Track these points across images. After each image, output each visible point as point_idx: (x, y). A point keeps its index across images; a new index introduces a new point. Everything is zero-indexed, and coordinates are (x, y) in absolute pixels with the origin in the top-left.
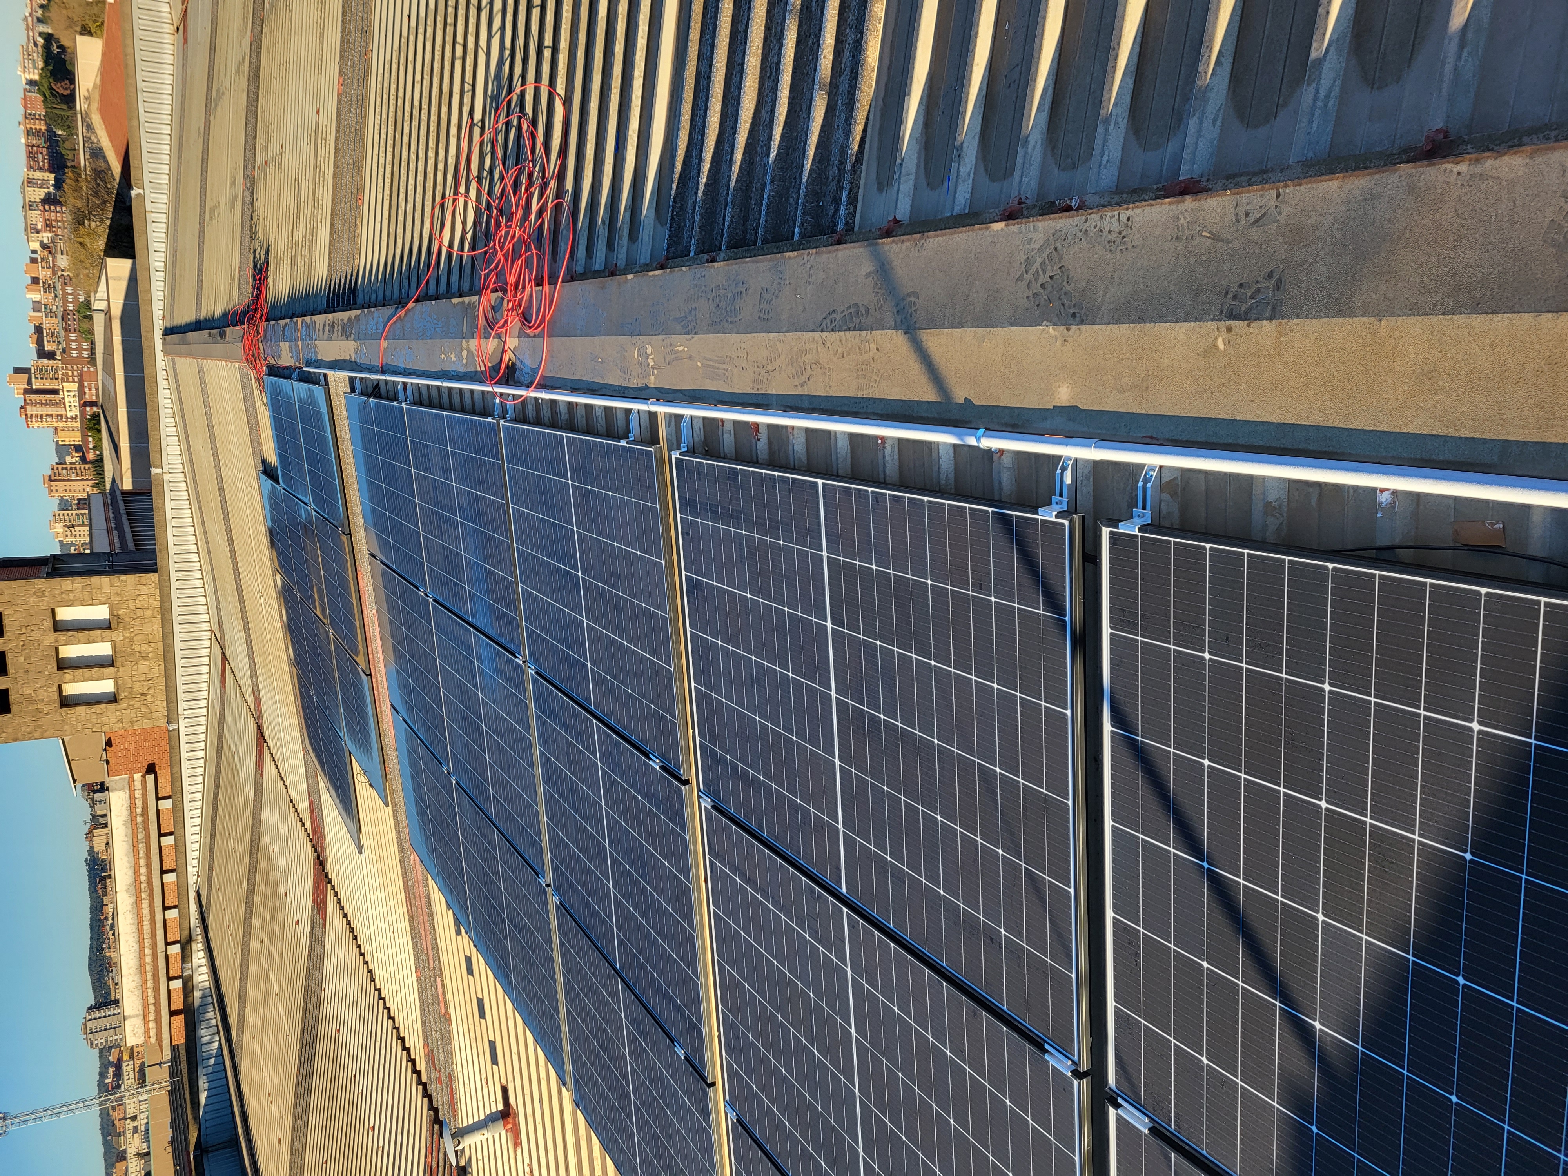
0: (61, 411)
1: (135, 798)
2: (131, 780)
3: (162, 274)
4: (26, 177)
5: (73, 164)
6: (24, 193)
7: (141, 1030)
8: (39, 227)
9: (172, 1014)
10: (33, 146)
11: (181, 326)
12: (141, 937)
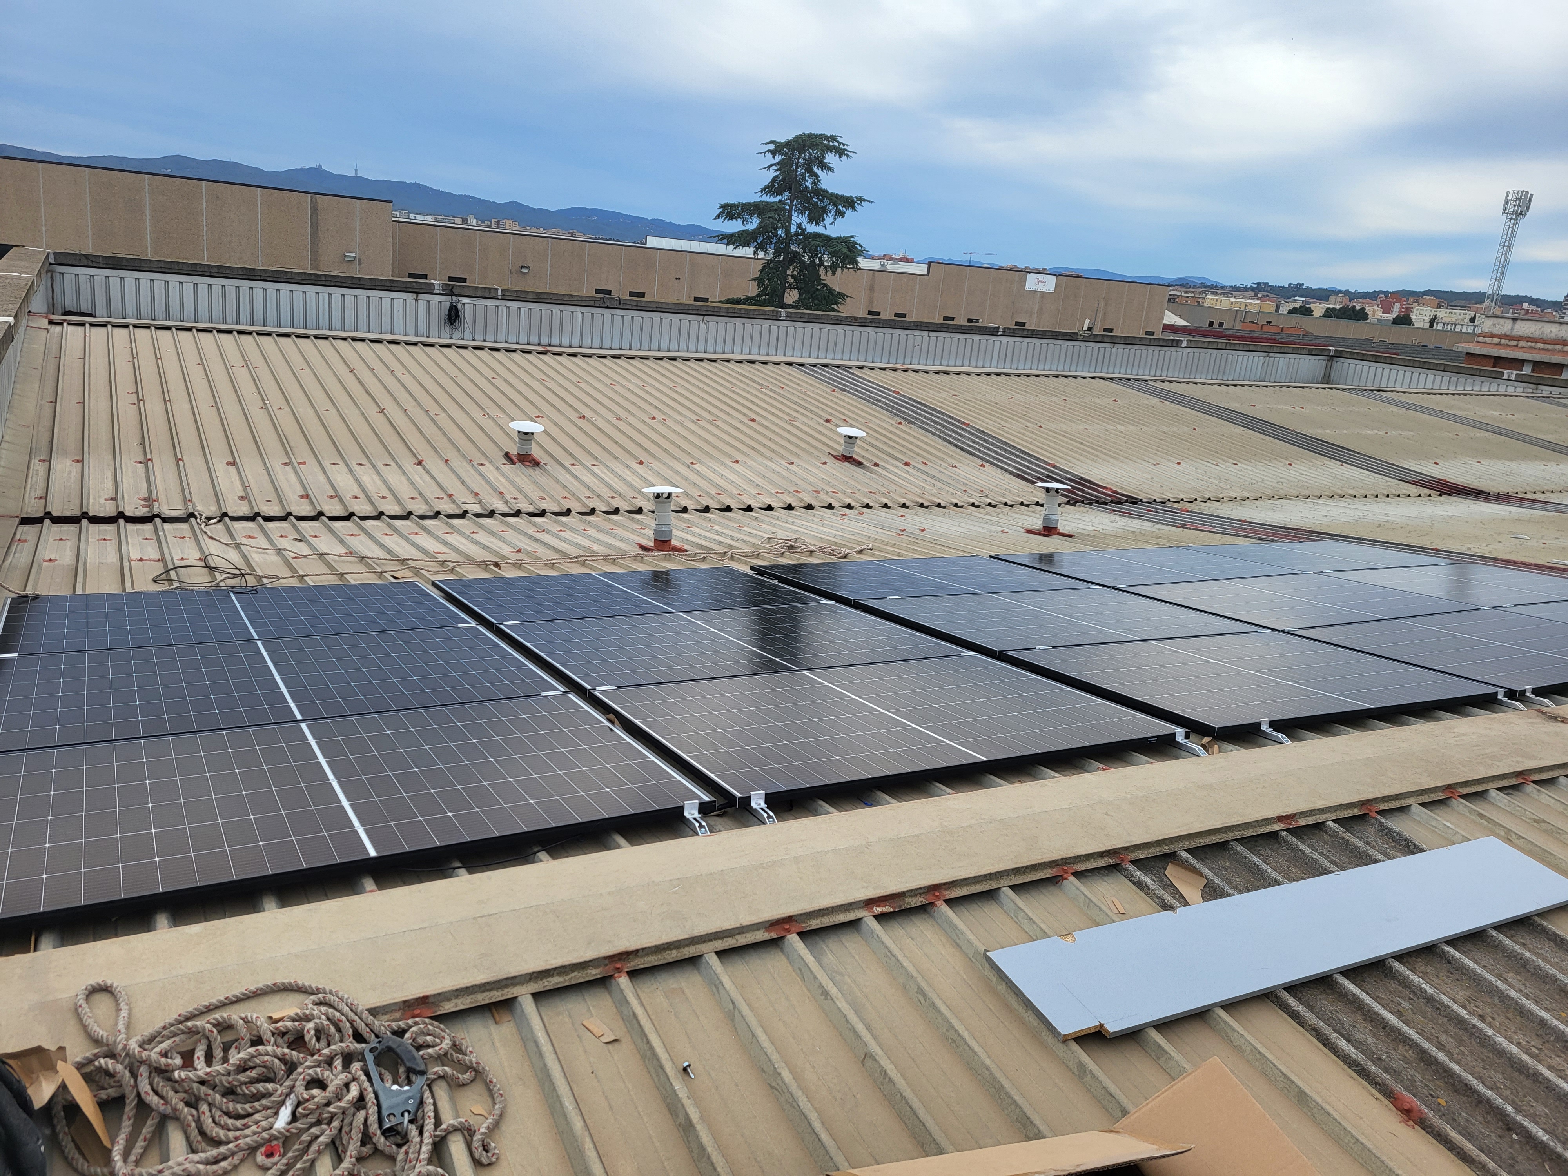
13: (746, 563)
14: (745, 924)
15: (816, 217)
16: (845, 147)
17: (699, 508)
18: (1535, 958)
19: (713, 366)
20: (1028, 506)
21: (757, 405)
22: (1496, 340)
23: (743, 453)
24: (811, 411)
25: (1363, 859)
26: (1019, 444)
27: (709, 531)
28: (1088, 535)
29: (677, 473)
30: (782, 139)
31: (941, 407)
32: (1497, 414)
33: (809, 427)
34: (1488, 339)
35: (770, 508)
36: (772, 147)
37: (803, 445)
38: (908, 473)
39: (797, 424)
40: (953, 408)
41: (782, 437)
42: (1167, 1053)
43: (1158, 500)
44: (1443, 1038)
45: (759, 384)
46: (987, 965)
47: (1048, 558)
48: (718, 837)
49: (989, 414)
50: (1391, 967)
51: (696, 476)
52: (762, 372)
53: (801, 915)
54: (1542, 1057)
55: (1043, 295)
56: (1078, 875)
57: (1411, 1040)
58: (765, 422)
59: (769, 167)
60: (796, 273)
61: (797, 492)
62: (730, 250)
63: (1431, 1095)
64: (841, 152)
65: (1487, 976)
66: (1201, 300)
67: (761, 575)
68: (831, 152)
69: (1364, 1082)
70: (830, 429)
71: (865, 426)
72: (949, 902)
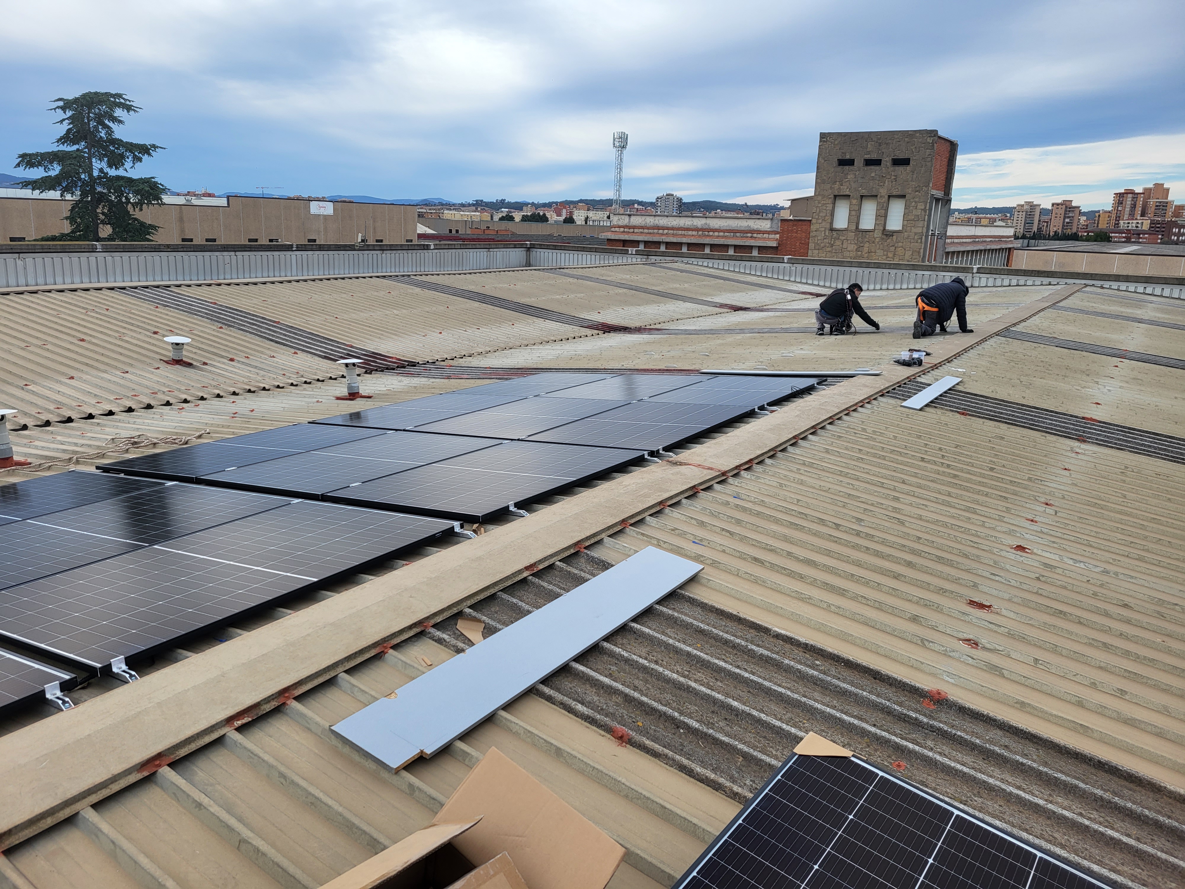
13: (92, 464)
14: (116, 773)
15: (116, 161)
16: (131, 103)
17: (39, 423)
18: (680, 616)
19: (34, 297)
20: (335, 379)
21: (85, 327)
22: (622, 229)
23: (77, 369)
24: (138, 326)
25: (580, 581)
26: (323, 333)
27: (53, 442)
28: (383, 394)
29: (13, 396)
30: (70, 97)
31: (254, 311)
32: (628, 276)
33: (138, 339)
34: (617, 229)
35: (111, 413)
36: (61, 103)
37: (135, 356)
38: (234, 367)
39: (126, 338)
40: (265, 311)
41: (113, 351)
42: (468, 754)
43: (430, 361)
44: (636, 682)
45: (83, 308)
46: (333, 737)
47: (356, 416)
48: (82, 707)
49: (295, 312)
50: (603, 647)
51: (32, 396)
52: (85, 298)
53: (169, 749)
54: (691, 675)
55: (326, 217)
56: (395, 647)
57: (618, 690)
58: (94, 340)
59: (62, 121)
60: (106, 211)
61: (135, 395)
62: (36, 194)
63: (634, 722)
64: (129, 108)
65: (656, 635)
66: (441, 215)
67: (108, 472)
68: (119, 107)
69: (595, 728)
70: (158, 340)
71: (190, 333)
72: (298, 698)
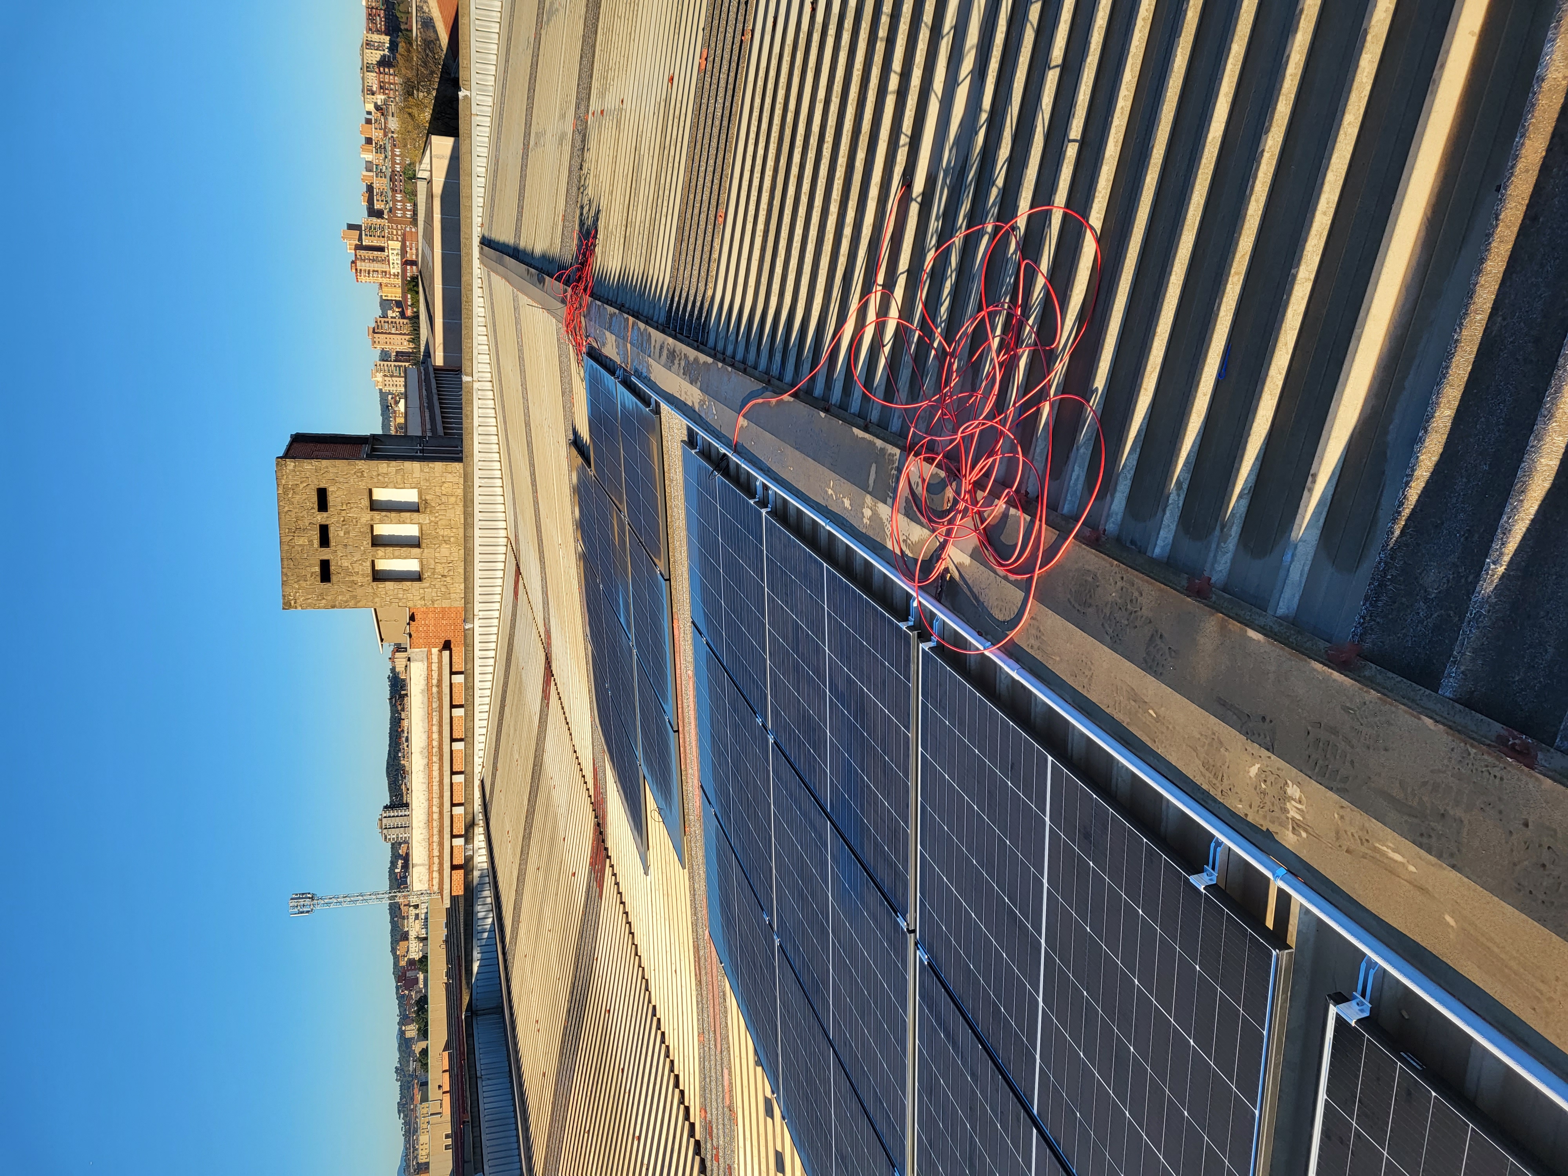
0: (385, 268)
1: (432, 671)
2: (429, 653)
3: (483, 180)
4: (365, 39)
5: (406, 27)
6: (362, 55)
7: (426, 878)
8: (374, 89)
9: (454, 867)
10: (372, 8)
11: (498, 243)
12: (431, 796)
32: (510, 845)
